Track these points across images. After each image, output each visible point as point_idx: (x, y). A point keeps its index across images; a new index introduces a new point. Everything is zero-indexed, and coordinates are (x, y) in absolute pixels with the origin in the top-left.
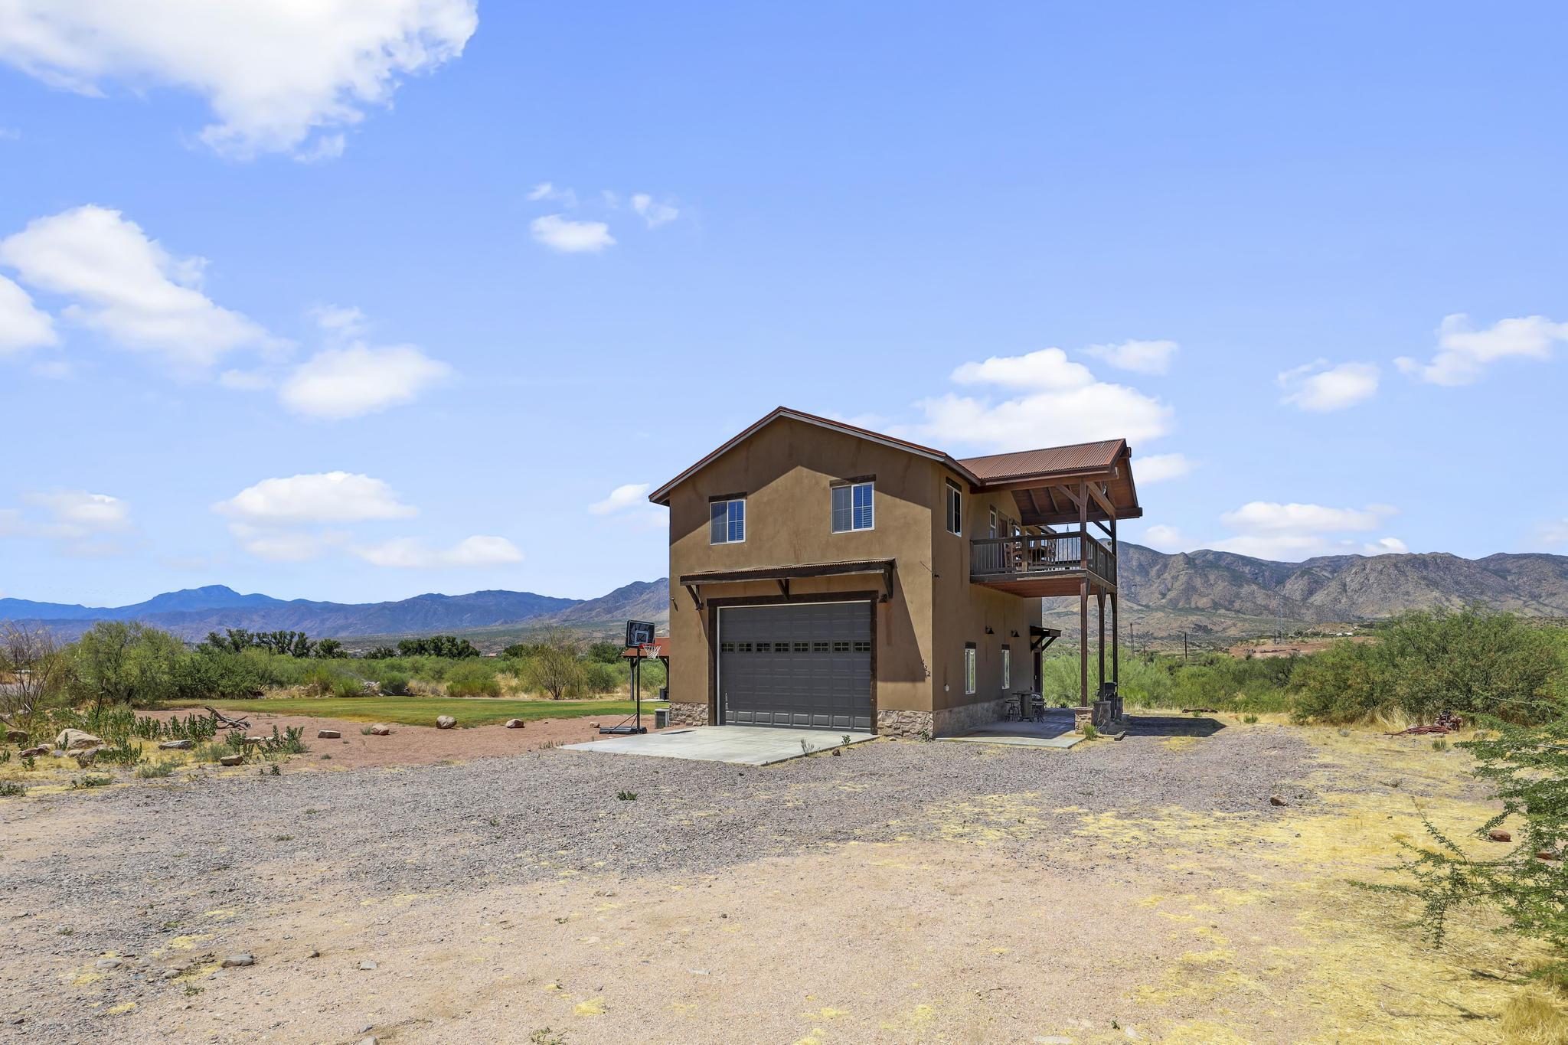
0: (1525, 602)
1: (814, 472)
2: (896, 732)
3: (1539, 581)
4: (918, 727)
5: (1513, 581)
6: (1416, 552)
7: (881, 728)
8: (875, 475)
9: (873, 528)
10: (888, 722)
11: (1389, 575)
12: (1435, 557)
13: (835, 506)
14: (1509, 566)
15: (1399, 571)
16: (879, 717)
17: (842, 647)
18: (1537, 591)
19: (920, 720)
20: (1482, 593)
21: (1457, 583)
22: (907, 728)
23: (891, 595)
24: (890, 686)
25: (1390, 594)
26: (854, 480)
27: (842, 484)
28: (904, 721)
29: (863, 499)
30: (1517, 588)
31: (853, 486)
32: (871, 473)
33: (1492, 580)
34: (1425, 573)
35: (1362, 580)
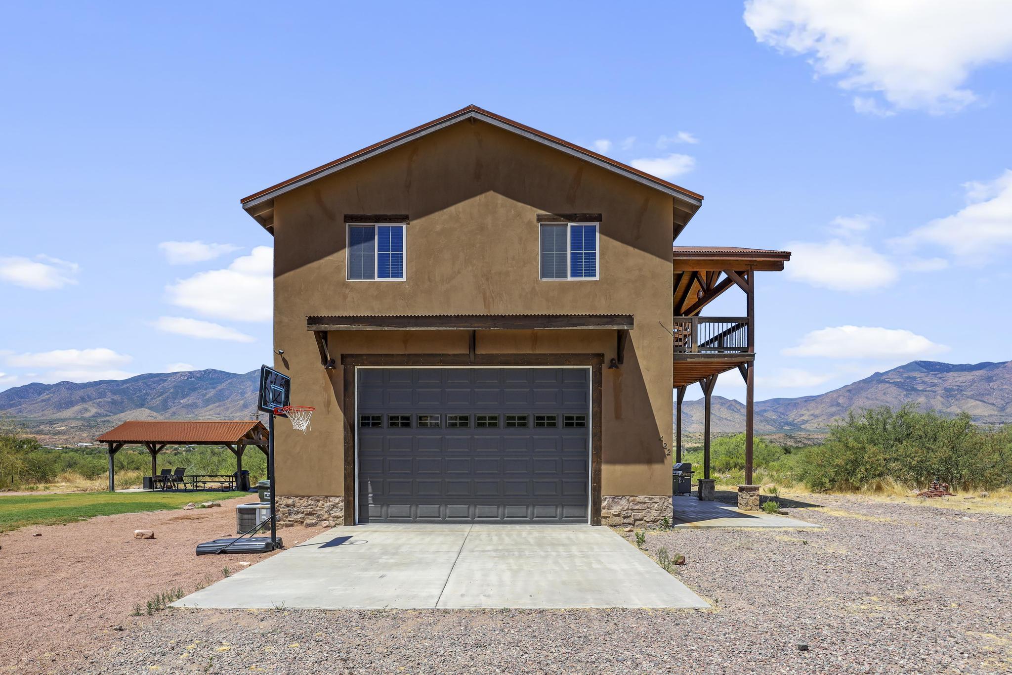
1: (515, 202)
2: (625, 521)
4: (654, 514)
7: (606, 518)
8: (600, 215)
9: (597, 278)
10: (616, 509)
13: (543, 248)
16: (604, 504)
17: (546, 421)
19: (656, 505)
22: (640, 515)
23: (620, 358)
24: (619, 468)
26: (571, 218)
27: (554, 220)
28: (636, 507)
29: (584, 241)
31: (570, 225)
32: (595, 211)
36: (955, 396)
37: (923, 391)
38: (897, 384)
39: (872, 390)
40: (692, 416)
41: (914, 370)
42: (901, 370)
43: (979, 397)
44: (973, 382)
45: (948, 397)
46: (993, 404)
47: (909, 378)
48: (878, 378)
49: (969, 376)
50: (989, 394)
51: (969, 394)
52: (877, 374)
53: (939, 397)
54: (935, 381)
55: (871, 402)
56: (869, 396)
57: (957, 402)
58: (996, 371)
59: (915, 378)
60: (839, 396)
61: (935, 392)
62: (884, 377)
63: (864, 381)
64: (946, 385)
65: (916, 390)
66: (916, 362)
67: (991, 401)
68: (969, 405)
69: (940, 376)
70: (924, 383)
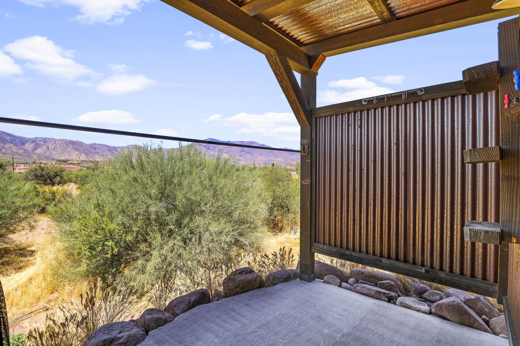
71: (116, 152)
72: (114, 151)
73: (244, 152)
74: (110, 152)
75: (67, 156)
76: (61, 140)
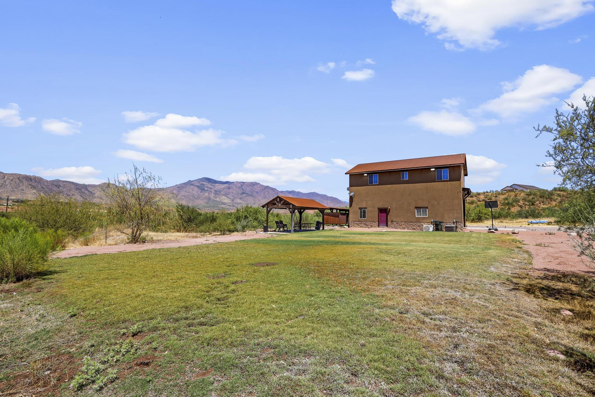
0: (65, 197)
3: (70, 190)
5: (61, 189)
6: (28, 175)
11: (15, 182)
12: (35, 178)
14: (61, 184)
15: (20, 181)
18: (69, 194)
20: (51, 192)
21: (43, 188)
25: (15, 190)
30: (63, 192)
33: (55, 188)
34: (30, 183)
35: (2, 182)
36: (218, 194)
37: (207, 190)
38: (198, 186)
39: (188, 188)
40: (95, 194)
41: (203, 181)
42: (199, 180)
43: (226, 195)
44: (224, 189)
45: (216, 194)
46: (230, 198)
47: (202, 184)
48: (190, 183)
49: (223, 186)
50: (229, 194)
51: (223, 193)
52: (190, 181)
53: (212, 194)
54: (211, 187)
55: (187, 194)
56: (187, 191)
57: (218, 197)
58: (231, 185)
59: (204, 185)
60: (174, 190)
61: (211, 191)
62: (192, 183)
63: (185, 184)
64: (215, 189)
65: (204, 189)
66: (204, 178)
67: (229, 197)
68: (223, 198)
69: (213, 185)
70: (207, 187)
71: (86, 192)
72: (83, 190)
73: (246, 195)
74: (78, 192)
75: (20, 195)
76: (12, 174)
